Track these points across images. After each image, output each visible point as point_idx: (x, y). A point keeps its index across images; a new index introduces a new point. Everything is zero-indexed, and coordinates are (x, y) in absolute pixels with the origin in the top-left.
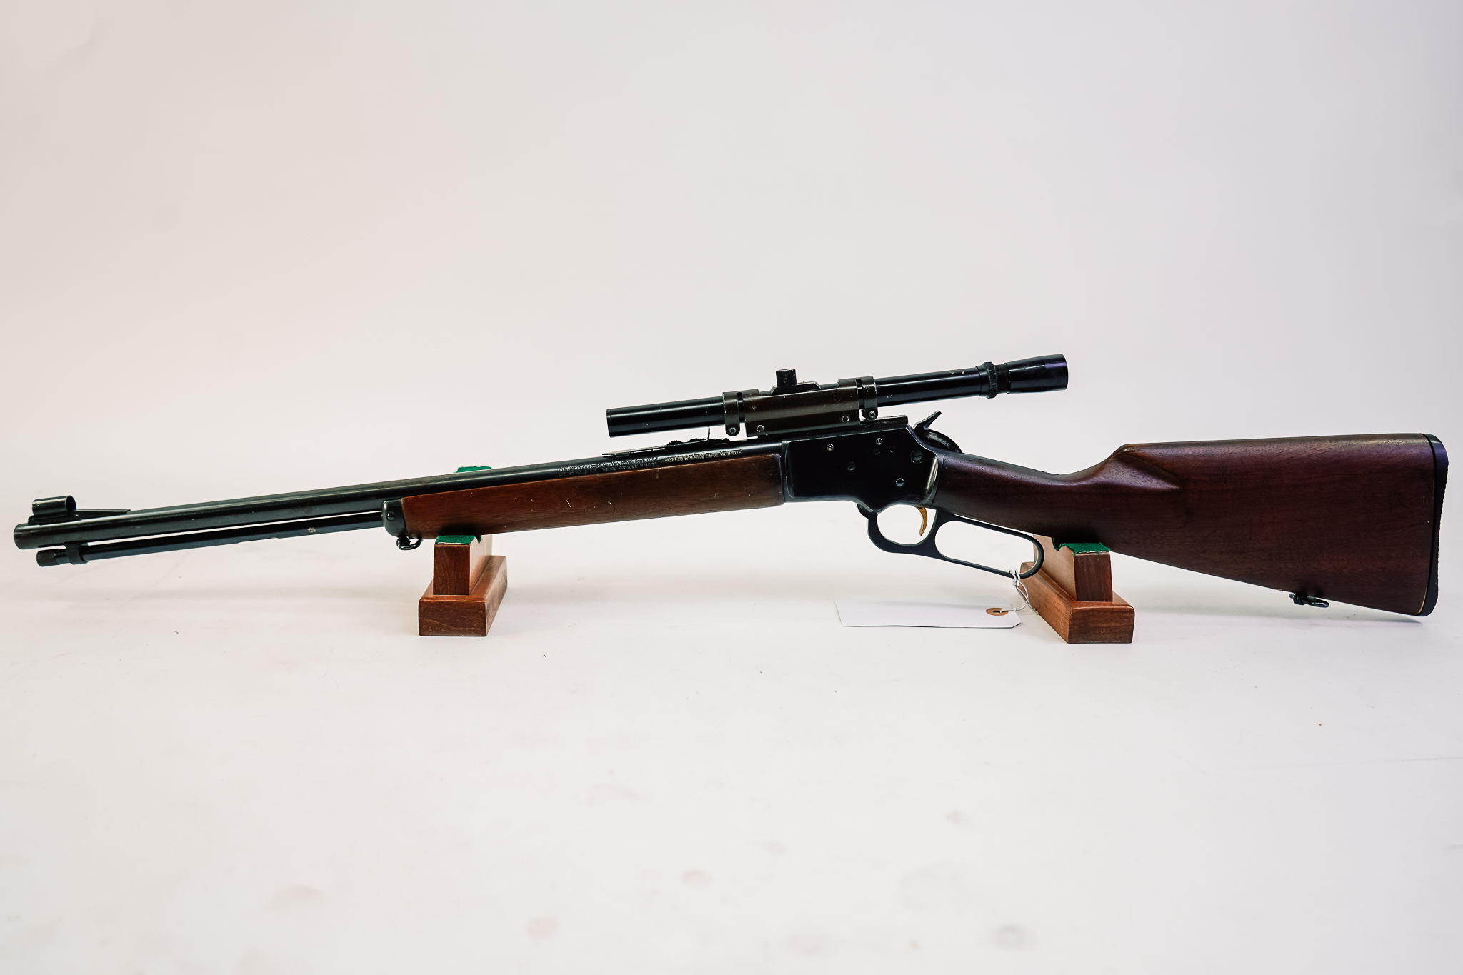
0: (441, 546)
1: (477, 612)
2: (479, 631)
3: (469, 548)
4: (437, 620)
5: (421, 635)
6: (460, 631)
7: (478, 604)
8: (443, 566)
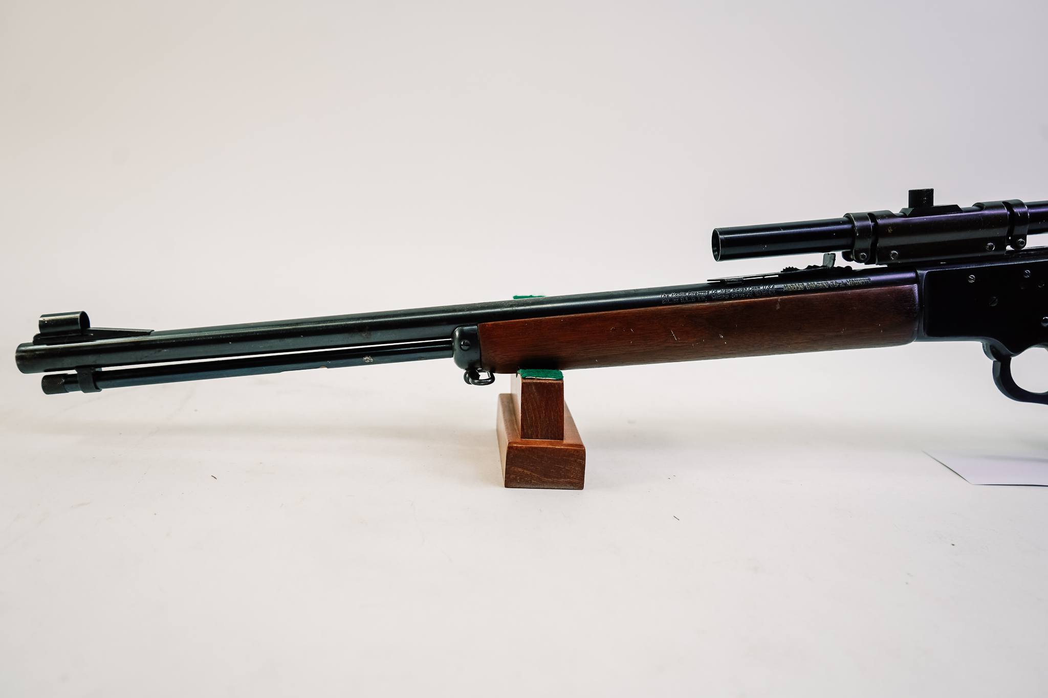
0: (529, 381)
1: (576, 461)
2: (575, 483)
3: (563, 384)
4: (527, 470)
5: (506, 486)
6: (553, 483)
7: (577, 451)
8: (532, 405)
